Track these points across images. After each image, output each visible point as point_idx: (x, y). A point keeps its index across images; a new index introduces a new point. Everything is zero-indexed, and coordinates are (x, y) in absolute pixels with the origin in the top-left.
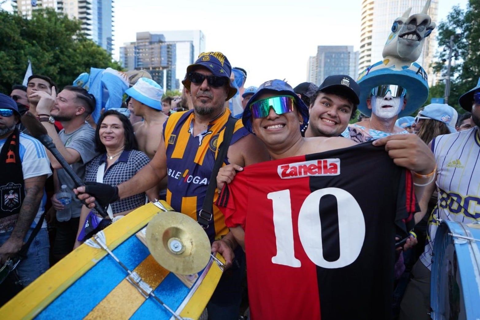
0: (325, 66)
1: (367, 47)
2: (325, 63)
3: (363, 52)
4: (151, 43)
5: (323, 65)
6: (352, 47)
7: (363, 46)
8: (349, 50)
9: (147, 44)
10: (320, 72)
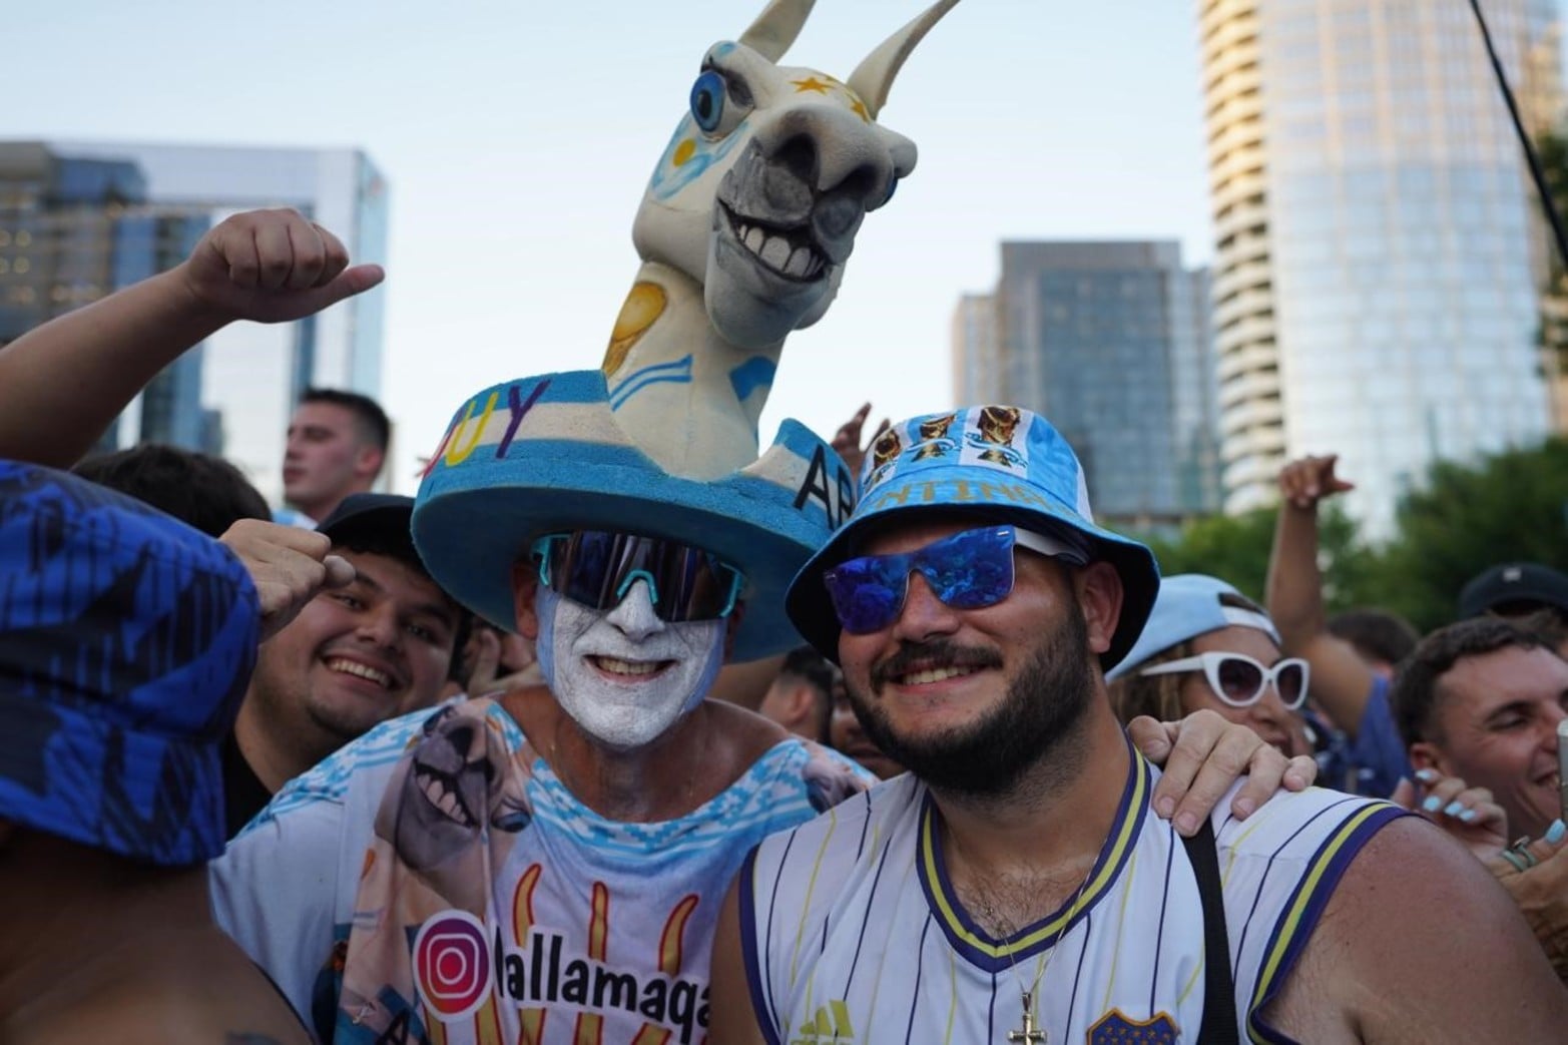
0: (1046, 339)
1: (1247, 246)
2: (1046, 326)
3: (1231, 269)
4: (53, 202)
5: (1031, 332)
6: (1174, 247)
7: (1228, 242)
8: (1162, 259)
9: (27, 205)
10: (1021, 370)
